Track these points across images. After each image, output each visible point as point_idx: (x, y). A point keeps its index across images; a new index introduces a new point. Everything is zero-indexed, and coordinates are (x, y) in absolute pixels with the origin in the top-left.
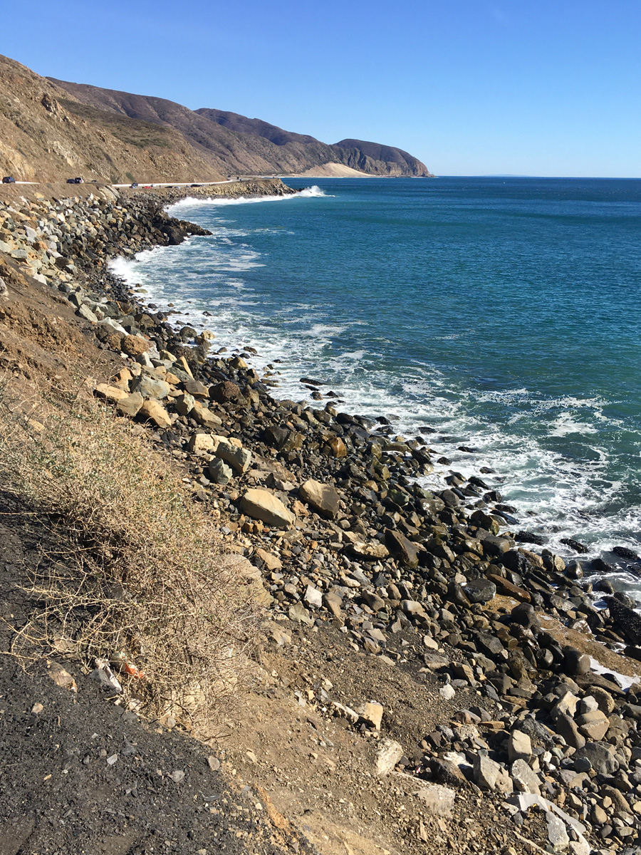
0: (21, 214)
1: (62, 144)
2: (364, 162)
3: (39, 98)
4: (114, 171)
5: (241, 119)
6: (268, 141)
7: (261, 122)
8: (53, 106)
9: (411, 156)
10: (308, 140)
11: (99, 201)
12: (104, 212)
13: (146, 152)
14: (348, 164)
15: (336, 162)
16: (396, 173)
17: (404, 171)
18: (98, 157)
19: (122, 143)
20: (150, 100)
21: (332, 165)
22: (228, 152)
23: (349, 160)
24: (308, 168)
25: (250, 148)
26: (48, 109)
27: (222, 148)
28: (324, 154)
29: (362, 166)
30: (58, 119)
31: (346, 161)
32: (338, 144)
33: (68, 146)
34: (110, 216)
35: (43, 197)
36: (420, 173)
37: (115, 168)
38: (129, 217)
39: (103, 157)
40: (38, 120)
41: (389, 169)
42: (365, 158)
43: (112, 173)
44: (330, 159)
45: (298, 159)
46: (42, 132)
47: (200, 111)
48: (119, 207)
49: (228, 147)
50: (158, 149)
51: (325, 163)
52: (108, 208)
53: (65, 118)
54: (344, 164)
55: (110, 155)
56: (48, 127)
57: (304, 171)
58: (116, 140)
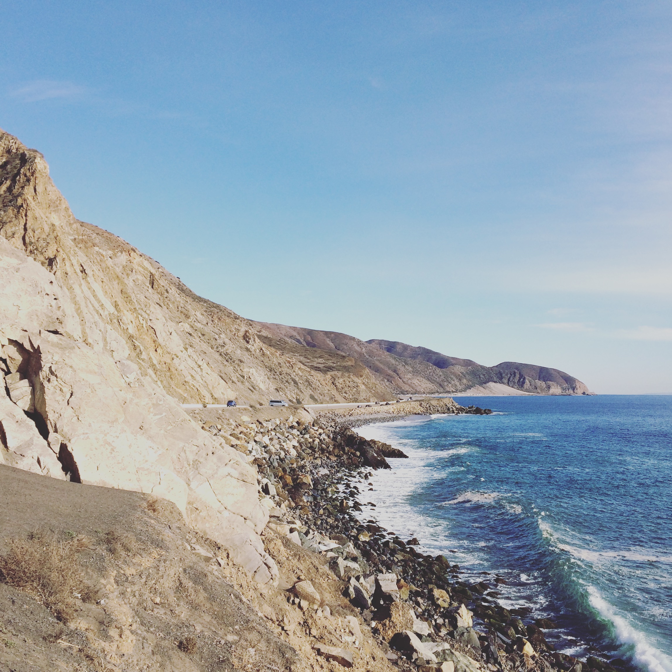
1: (256, 371)
2: (524, 383)
3: (241, 334)
4: (300, 393)
5: (406, 347)
6: (431, 365)
7: (424, 349)
8: (252, 339)
9: (570, 377)
10: (468, 363)
11: (297, 422)
12: (301, 433)
13: (328, 376)
14: (508, 383)
15: (495, 382)
16: (556, 390)
17: (563, 389)
18: (287, 381)
19: (308, 369)
20: (327, 334)
21: (491, 384)
22: (395, 375)
23: (509, 380)
24: (469, 387)
25: (415, 372)
26: (248, 342)
27: (390, 372)
28: (484, 375)
29: (521, 385)
30: (255, 350)
31: (506, 381)
32: (497, 366)
33: (261, 372)
34: (307, 436)
35: (249, 419)
36: (579, 392)
37: (301, 391)
38: (323, 436)
39: (290, 381)
40: (239, 352)
41: (549, 387)
42: (524, 379)
43: (298, 395)
44: (490, 379)
45: (460, 380)
46: (241, 361)
47: (370, 342)
48: (316, 428)
49: (395, 371)
50: (339, 374)
51: (485, 383)
52: (305, 429)
53: (261, 349)
54: (503, 383)
55: (297, 379)
56: (246, 357)
57: (465, 390)
58: (303, 367)
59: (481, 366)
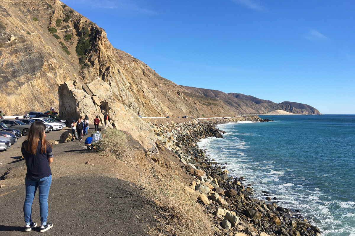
0: (166, 128)
1: (182, 106)
2: (292, 109)
3: (176, 91)
4: (198, 114)
5: (244, 96)
6: (254, 103)
7: (251, 96)
8: (181, 94)
9: (312, 107)
10: (269, 102)
11: (192, 124)
12: (193, 127)
13: (209, 107)
14: (285, 110)
15: (280, 110)
16: (306, 113)
17: (309, 112)
18: (193, 109)
19: (201, 105)
20: (212, 91)
21: (279, 111)
22: (239, 107)
23: (286, 109)
24: (269, 112)
25: (247, 105)
26: (179, 95)
27: (237, 106)
28: (275, 107)
29: (291, 111)
30: (182, 98)
31: (284, 109)
32: (281, 103)
33: (184, 106)
34: (195, 128)
35: (174, 122)
36: (316, 113)
37: (199, 113)
38: (201, 129)
39: (195, 109)
40: (175, 98)
41: (303, 112)
42: (292, 108)
43: (197, 114)
44: (278, 109)
45: (265, 109)
46: (176, 102)
47: (229, 94)
48: (199, 126)
49: (239, 105)
50: (214, 106)
51: (276, 110)
52: (195, 126)
53: (184, 97)
54: (284, 110)
55: (197, 109)
56: (178, 100)
57: (267, 113)
58: (200, 104)
59: (274, 103)
